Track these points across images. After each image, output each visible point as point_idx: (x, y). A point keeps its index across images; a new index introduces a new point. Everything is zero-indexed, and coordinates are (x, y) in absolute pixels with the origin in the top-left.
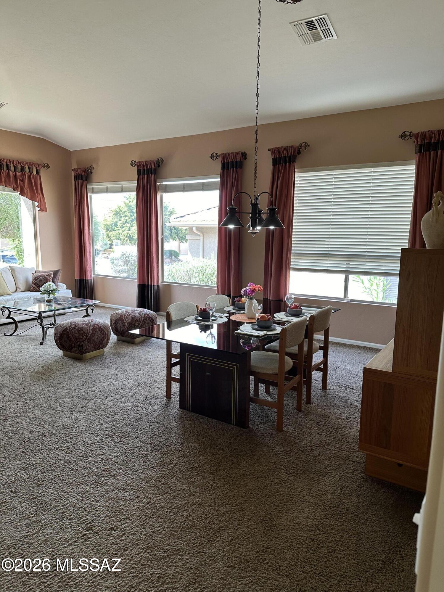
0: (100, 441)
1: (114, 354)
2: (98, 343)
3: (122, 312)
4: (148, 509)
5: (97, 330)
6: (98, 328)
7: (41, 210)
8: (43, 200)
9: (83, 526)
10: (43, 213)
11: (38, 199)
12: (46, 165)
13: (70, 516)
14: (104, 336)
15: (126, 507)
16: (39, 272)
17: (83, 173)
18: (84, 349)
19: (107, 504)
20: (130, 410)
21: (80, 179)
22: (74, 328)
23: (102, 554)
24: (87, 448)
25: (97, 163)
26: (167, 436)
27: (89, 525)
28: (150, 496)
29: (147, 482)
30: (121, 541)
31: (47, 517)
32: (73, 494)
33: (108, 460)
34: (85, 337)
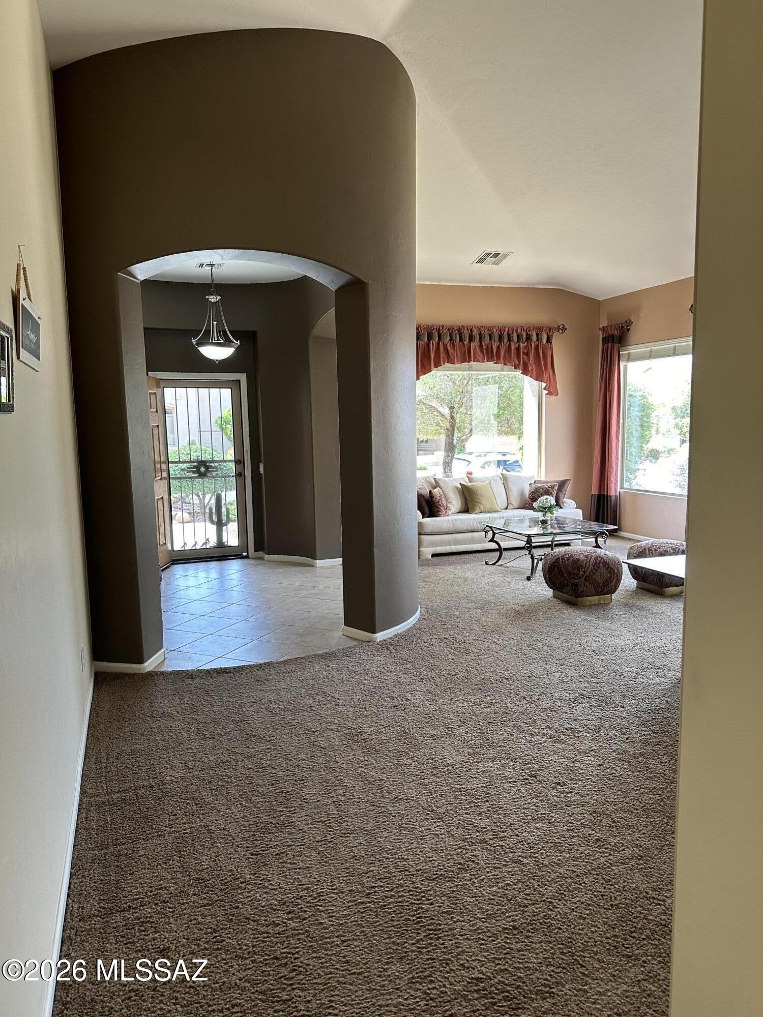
0: (572, 700)
1: (626, 605)
2: (601, 585)
3: (647, 544)
4: (609, 779)
5: (601, 565)
6: (602, 563)
7: (550, 393)
8: (554, 380)
9: (527, 771)
10: (553, 398)
11: (545, 377)
12: (561, 326)
13: (516, 759)
14: (611, 576)
15: (582, 769)
16: (540, 482)
17: (616, 333)
18: (581, 590)
19: (560, 760)
20: (625, 675)
21: (611, 341)
22: (568, 559)
23: (540, 800)
24: (554, 702)
25: (638, 315)
26: (667, 714)
27: (533, 773)
28: (618, 768)
29: (619, 754)
30: (565, 796)
31: (491, 753)
32: (524, 741)
33: (576, 720)
34: (581, 573)
